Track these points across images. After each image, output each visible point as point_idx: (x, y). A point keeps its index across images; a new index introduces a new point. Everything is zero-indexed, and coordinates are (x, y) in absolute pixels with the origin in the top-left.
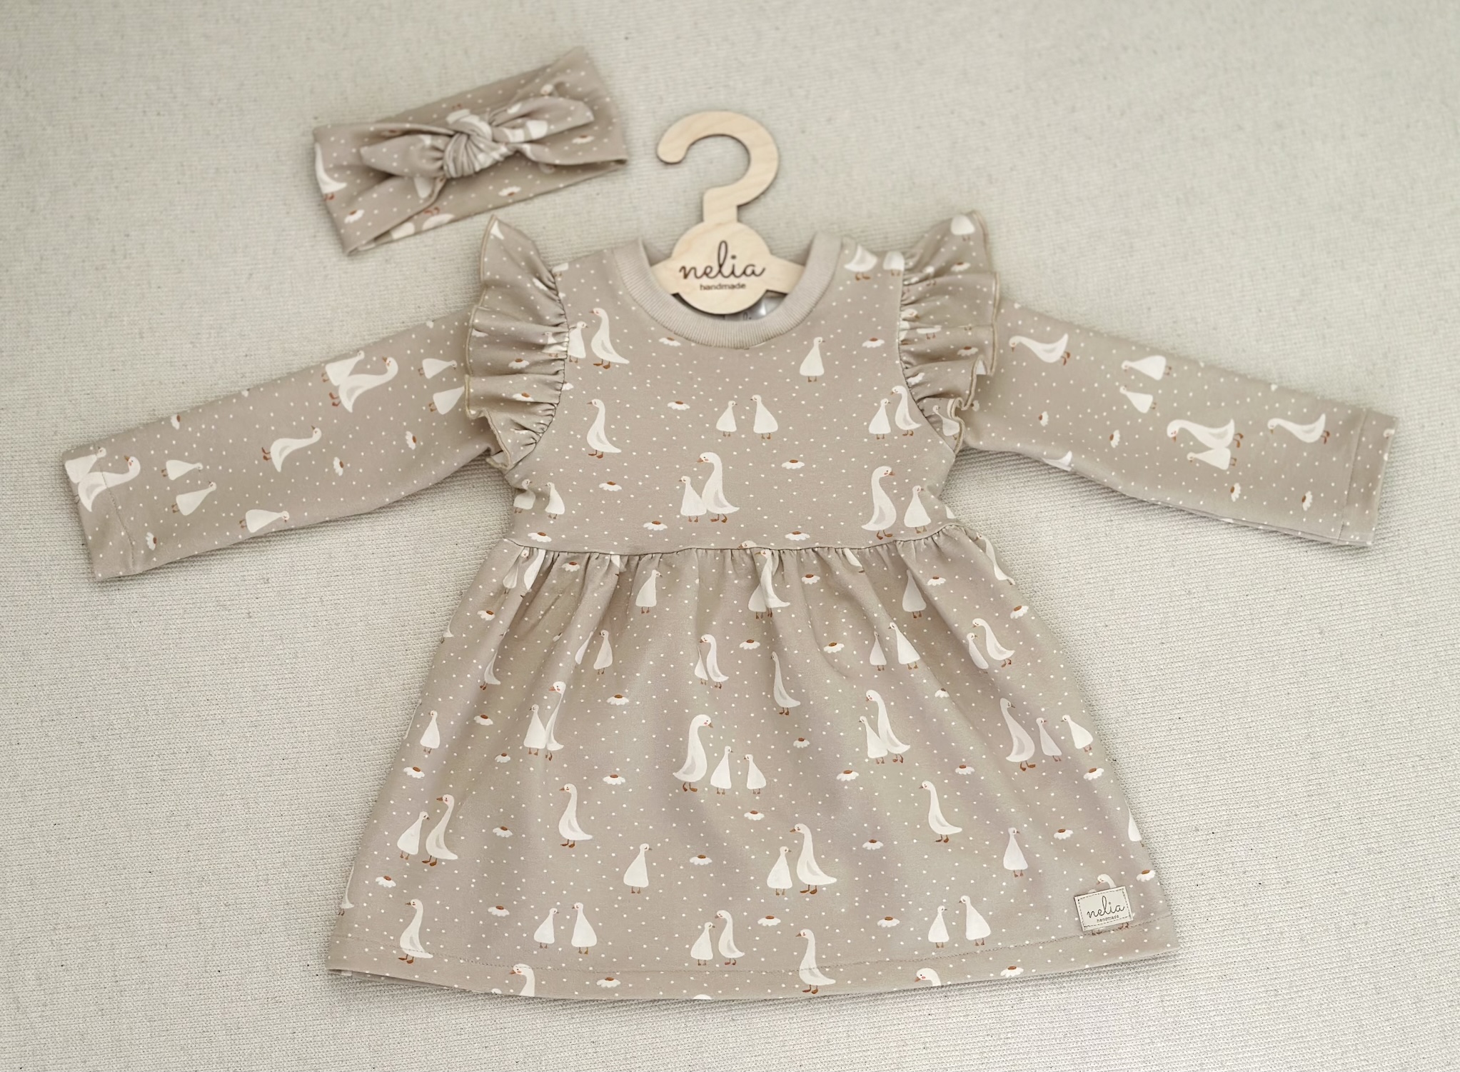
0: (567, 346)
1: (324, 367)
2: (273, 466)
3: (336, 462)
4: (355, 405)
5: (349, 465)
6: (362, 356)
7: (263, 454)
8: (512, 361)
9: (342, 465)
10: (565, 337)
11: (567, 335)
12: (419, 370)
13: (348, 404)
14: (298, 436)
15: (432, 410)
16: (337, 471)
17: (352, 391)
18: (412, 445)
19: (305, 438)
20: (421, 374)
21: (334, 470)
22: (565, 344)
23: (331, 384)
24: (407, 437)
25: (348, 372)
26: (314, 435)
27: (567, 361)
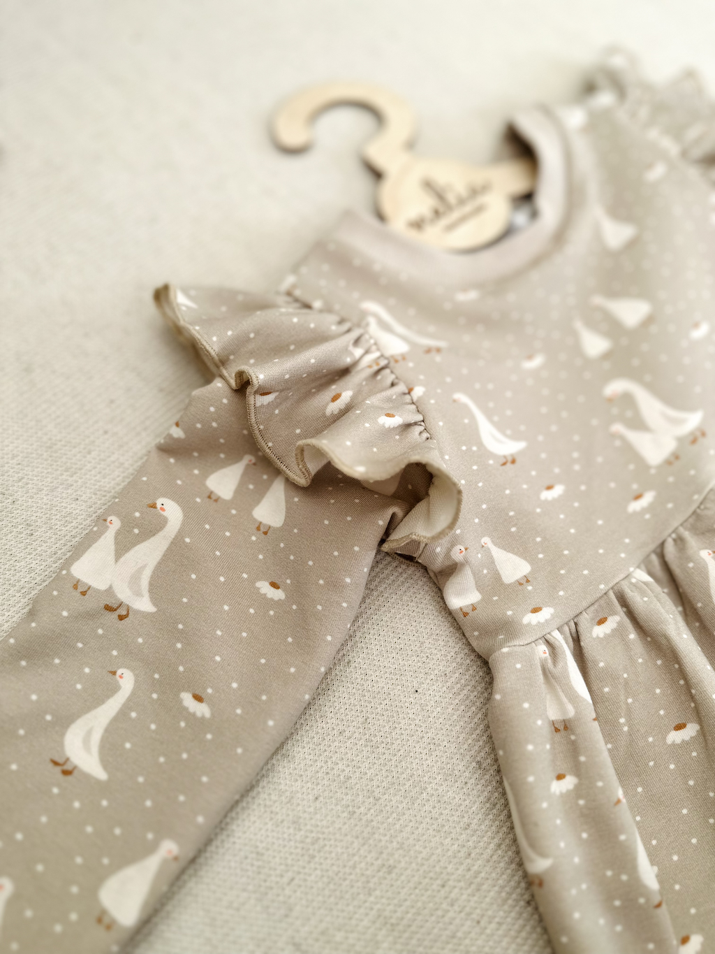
0: (378, 349)
1: (69, 573)
2: (87, 777)
3: (187, 699)
4: (154, 600)
5: (210, 691)
6: (115, 523)
7: (58, 769)
8: (327, 404)
9: (198, 698)
10: (367, 341)
11: (367, 337)
12: (209, 497)
13: (144, 604)
14: (99, 701)
15: (265, 533)
16: (199, 714)
17: (135, 579)
18: (278, 595)
19: (108, 697)
20: (216, 501)
21: (194, 715)
22: (374, 348)
23: (97, 591)
24: (263, 591)
25: (112, 557)
26: (121, 682)
27: (392, 364)
